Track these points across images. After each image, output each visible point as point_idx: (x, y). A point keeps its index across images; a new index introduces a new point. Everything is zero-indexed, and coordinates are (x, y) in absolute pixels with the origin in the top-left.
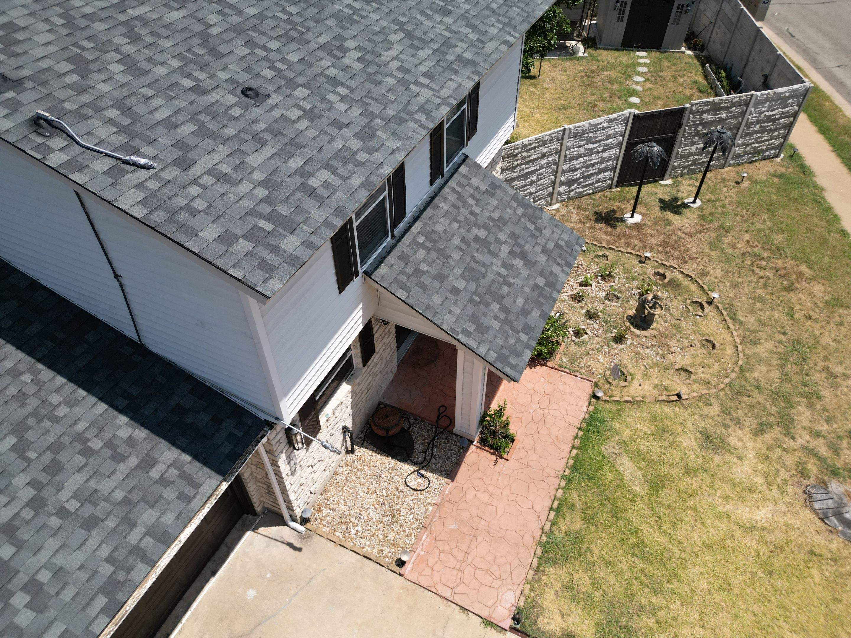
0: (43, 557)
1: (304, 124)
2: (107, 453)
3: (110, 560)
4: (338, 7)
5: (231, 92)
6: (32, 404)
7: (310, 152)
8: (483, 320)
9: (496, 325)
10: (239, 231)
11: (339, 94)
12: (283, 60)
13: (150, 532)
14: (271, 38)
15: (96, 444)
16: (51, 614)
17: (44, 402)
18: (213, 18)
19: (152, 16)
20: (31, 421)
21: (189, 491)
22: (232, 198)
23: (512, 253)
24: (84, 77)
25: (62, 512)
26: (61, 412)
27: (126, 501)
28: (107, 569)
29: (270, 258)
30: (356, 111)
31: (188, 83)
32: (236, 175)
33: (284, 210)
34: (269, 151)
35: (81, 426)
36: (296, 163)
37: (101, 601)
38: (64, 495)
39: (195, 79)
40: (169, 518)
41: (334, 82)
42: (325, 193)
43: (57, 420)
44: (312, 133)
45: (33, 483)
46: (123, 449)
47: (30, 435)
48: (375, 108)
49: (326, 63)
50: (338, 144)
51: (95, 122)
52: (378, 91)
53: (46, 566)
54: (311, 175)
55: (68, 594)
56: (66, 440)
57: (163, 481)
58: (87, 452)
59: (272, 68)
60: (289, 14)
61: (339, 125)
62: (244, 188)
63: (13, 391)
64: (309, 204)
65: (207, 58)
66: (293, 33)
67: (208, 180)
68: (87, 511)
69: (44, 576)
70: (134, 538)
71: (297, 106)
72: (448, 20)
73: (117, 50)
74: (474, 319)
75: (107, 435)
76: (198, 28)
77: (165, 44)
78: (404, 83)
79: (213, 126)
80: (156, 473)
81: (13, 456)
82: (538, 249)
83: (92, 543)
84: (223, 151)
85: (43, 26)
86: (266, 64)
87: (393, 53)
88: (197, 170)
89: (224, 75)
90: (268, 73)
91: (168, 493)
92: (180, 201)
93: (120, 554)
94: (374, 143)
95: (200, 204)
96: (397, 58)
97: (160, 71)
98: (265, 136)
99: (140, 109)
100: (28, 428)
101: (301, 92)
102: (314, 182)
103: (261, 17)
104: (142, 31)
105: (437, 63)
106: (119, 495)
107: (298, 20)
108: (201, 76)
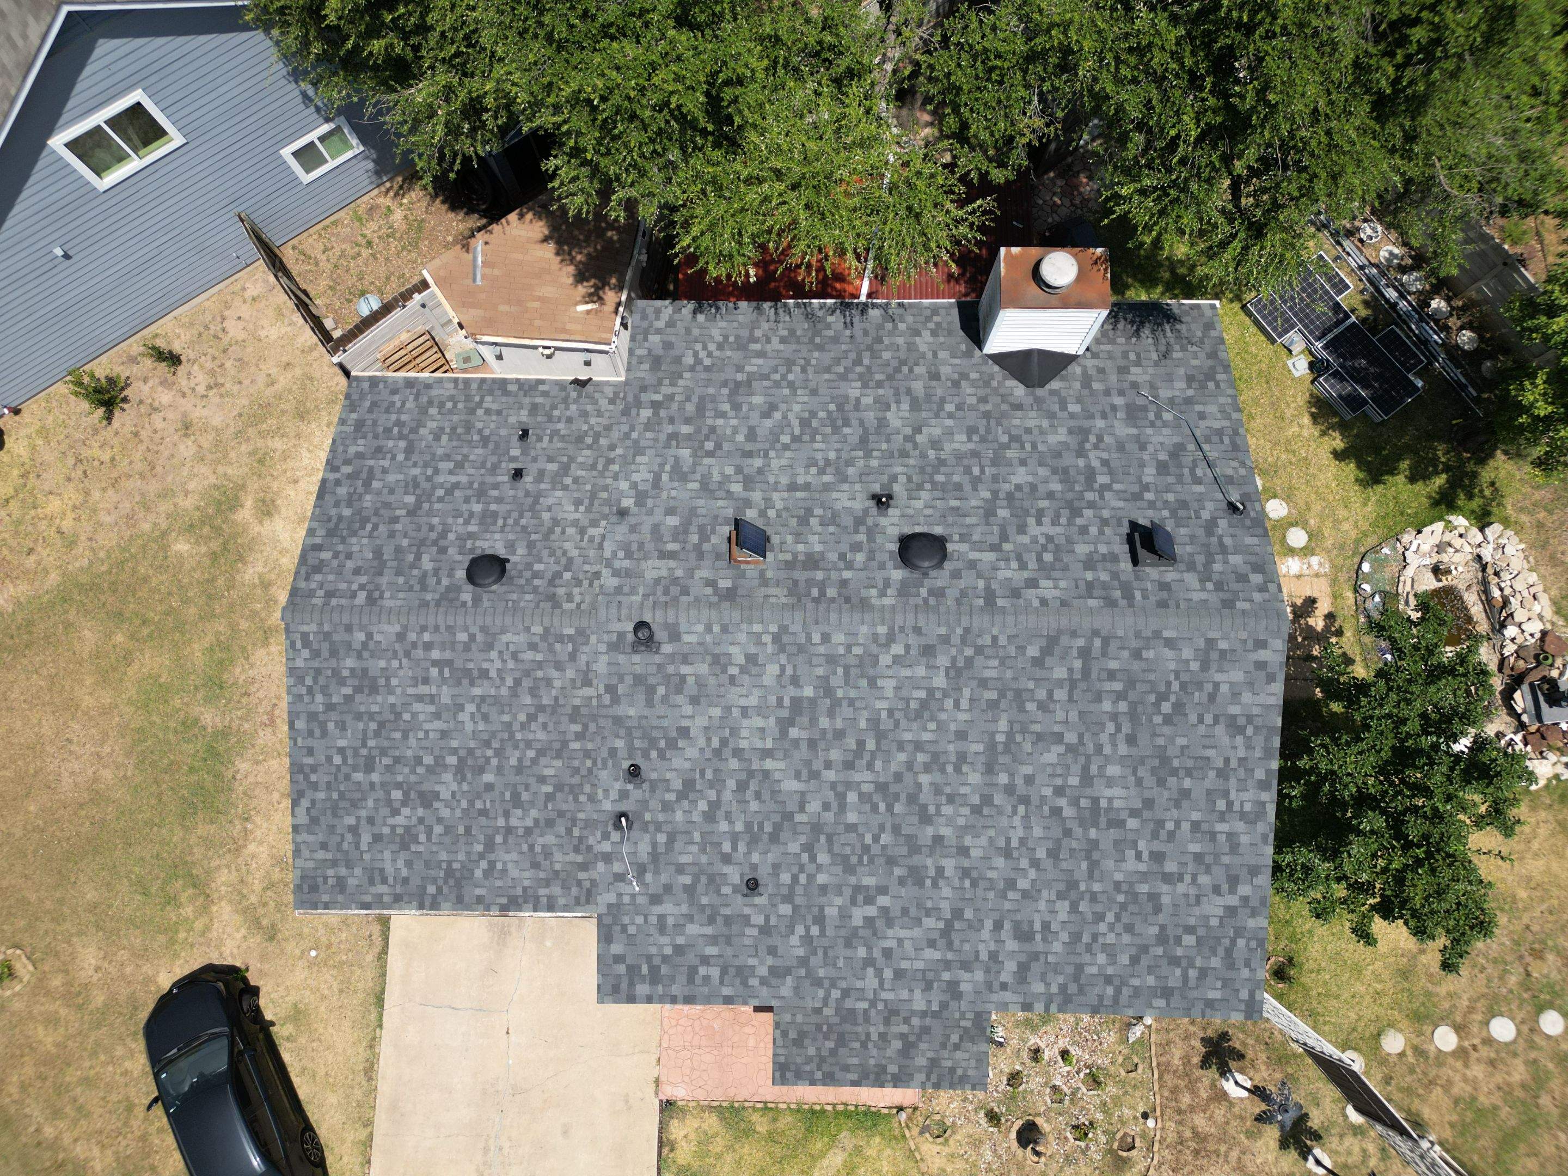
0: (507, 857)
1: (755, 932)
2: (575, 842)
3: (525, 889)
4: (929, 862)
5: (742, 875)
6: (576, 780)
7: (729, 951)
8: (807, 1042)
9: (811, 1051)
10: (628, 961)
11: (807, 929)
12: (811, 877)
13: (549, 898)
14: (830, 851)
15: (576, 832)
16: (487, 883)
17: (581, 785)
18: (814, 806)
19: (777, 776)
20: (567, 789)
21: (583, 899)
22: (651, 940)
23: (903, 1036)
24: (678, 799)
25: (531, 847)
26: (582, 798)
27: (557, 873)
28: (519, 891)
29: (624, 985)
30: (801, 952)
31: (727, 847)
32: (669, 929)
33: (664, 970)
34: (709, 930)
35: (581, 816)
36: (711, 951)
37: (504, 901)
38: (541, 841)
39: (735, 848)
40: (562, 901)
41: (820, 920)
42: (698, 980)
43: (576, 800)
44: (747, 941)
45: (536, 821)
46: (583, 847)
47: (559, 795)
48: (814, 961)
49: (839, 901)
50: (752, 962)
51: (647, 837)
52: (841, 951)
53: (505, 863)
54: (708, 964)
55: (498, 883)
56: (569, 815)
57: (579, 883)
58: (569, 831)
59: (795, 878)
60: (876, 839)
61: (772, 951)
62: (665, 940)
63: (576, 763)
64: (682, 978)
65: (765, 837)
66: (854, 860)
67: (653, 920)
68: (540, 858)
69: (499, 866)
70: (542, 892)
71: (767, 918)
72: (1011, 945)
73: (719, 793)
74: (802, 1035)
75: (585, 833)
76: (792, 807)
77: (754, 806)
78: (869, 962)
79: (700, 888)
80: (582, 875)
81: (543, 798)
82: (930, 1054)
83: (527, 874)
84: (684, 909)
85: (702, 742)
86: (795, 870)
87: (903, 933)
88: (658, 910)
89: (755, 858)
90: (786, 878)
91: (575, 891)
92: (626, 920)
93: (530, 892)
94: (774, 981)
95: (632, 930)
96: (900, 941)
97: (724, 826)
98: (719, 920)
99: (678, 846)
100: (561, 790)
101: (786, 909)
102: (702, 971)
103: (851, 828)
104: (753, 786)
105: (924, 971)
106: (558, 867)
107: (875, 850)
108: (742, 847)
